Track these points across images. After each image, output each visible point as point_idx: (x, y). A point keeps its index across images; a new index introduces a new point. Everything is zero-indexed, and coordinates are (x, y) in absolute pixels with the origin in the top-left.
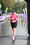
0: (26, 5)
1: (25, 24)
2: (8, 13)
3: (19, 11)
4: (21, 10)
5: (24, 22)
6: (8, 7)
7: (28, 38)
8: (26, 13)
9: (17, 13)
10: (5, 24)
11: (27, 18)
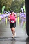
0: (24, 4)
1: (23, 24)
2: (5, 12)
3: (17, 10)
4: (19, 9)
5: (22, 22)
6: (5, 6)
7: (27, 39)
8: (24, 12)
9: (14, 12)
10: (2, 24)
11: (25, 18)
